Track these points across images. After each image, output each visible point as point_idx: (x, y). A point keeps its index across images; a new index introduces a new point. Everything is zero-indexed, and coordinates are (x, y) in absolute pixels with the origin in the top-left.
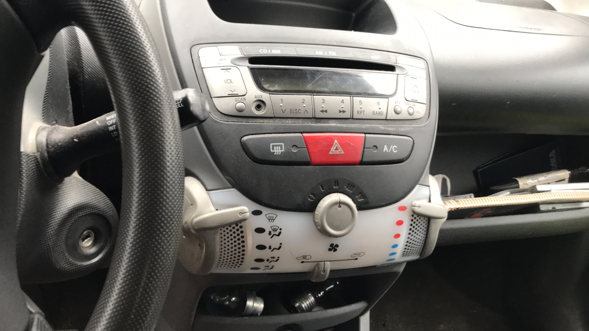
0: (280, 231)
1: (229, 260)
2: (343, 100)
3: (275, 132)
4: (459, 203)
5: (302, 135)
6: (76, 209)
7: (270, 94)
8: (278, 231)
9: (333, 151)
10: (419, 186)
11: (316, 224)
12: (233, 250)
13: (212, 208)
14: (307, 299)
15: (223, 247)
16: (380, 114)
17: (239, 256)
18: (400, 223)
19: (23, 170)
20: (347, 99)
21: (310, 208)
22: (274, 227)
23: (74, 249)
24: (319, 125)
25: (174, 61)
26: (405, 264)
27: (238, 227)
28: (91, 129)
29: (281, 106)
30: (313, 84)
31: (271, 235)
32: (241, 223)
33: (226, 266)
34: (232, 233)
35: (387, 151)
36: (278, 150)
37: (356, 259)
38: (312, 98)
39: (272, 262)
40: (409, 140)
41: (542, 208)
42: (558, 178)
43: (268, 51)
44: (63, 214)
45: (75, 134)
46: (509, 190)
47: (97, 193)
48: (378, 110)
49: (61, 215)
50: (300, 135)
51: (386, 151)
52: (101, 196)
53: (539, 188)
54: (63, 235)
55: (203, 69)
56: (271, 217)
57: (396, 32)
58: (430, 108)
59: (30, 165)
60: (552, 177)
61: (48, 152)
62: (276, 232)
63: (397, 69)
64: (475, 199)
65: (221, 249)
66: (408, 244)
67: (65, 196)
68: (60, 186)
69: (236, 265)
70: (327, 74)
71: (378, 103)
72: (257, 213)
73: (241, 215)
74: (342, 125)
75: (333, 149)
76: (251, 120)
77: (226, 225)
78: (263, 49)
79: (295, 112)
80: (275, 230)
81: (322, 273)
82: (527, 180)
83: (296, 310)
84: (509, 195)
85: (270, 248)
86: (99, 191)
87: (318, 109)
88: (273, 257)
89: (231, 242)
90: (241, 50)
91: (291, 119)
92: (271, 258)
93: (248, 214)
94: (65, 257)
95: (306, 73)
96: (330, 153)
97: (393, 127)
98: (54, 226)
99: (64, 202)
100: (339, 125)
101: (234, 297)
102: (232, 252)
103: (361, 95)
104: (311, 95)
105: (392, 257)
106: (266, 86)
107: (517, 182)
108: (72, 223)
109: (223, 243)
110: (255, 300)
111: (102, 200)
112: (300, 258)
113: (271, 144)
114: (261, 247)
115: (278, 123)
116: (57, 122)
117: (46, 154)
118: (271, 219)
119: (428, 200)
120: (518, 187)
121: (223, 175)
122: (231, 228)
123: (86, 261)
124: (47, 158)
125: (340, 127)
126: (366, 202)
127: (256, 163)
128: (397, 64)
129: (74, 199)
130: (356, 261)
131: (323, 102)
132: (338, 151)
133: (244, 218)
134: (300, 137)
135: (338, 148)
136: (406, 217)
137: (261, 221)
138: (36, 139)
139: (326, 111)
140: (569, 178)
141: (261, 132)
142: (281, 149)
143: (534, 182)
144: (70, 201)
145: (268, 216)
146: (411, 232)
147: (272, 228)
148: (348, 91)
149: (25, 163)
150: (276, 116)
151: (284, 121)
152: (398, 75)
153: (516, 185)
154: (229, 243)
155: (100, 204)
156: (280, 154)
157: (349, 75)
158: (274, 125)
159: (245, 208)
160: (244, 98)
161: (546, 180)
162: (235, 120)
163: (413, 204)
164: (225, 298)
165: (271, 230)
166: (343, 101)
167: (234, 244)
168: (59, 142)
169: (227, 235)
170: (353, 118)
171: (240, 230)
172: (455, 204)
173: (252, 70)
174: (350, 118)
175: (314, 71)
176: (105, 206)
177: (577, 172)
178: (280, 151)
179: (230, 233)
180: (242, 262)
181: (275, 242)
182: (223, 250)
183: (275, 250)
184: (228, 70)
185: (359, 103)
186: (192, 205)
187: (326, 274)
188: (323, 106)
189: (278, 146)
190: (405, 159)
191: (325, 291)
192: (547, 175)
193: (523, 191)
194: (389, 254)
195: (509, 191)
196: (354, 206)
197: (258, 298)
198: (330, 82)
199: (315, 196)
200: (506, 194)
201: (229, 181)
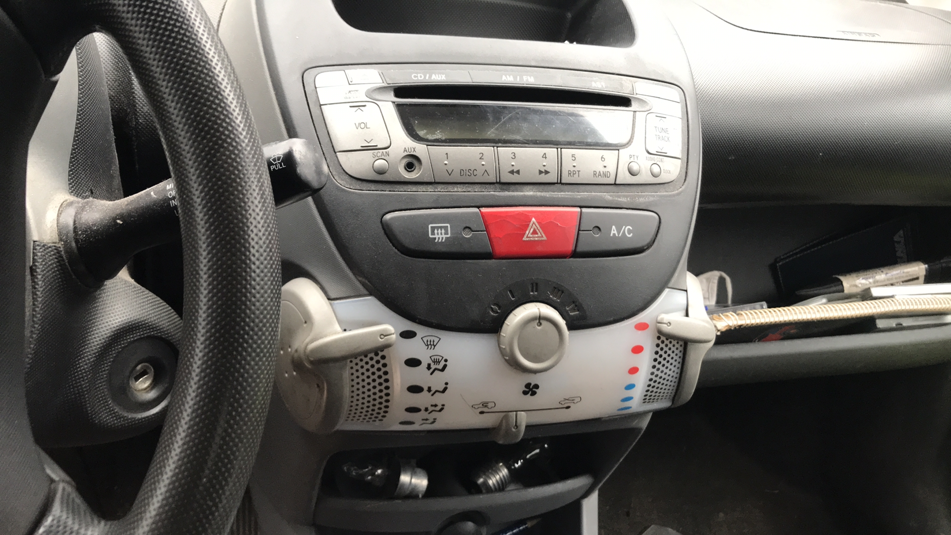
0: (445, 363)
1: (366, 409)
2: (545, 154)
3: (435, 206)
4: (742, 317)
5: (480, 210)
6: (125, 331)
7: (427, 145)
8: (443, 363)
9: (528, 236)
10: (669, 291)
11: (502, 352)
12: (371, 393)
13: (338, 328)
14: (496, 471)
15: (354, 389)
16: (606, 175)
17: (381, 403)
18: (637, 350)
19: (38, 270)
20: (551, 152)
21: (493, 327)
22: (435, 357)
23: (122, 394)
24: (507, 193)
25: (276, 94)
26: (651, 414)
27: (378, 358)
28: (142, 203)
29: (446, 164)
30: (497, 129)
31: (431, 370)
32: (382, 351)
33: (361, 419)
34: (368, 366)
35: (617, 235)
36: (440, 235)
37: (568, 407)
38: (496, 150)
39: (433, 412)
40: (652, 216)
41: (880, 324)
42: (907, 276)
43: (425, 77)
44: (103, 339)
45: (118, 212)
46: (826, 295)
47: (158, 304)
48: (602, 170)
49: (100, 340)
50: (476, 210)
51: (614, 234)
52: (163, 309)
53: (875, 292)
54: (104, 371)
55: (322, 106)
56: (430, 341)
57: (635, 42)
58: (687, 165)
59: (49, 261)
60: (898, 274)
61: (77, 241)
62: (439, 365)
63: (633, 103)
64: (767, 310)
65: (353, 392)
66: (652, 383)
67: (107, 309)
68: (99, 294)
69: (376, 417)
70: (520, 113)
71: (602, 158)
72: (407, 335)
73: (381, 338)
74: (543, 194)
75: (529, 233)
76: (398, 187)
77: (360, 354)
78: (417, 73)
79: (468, 173)
80: (437, 362)
81: (514, 430)
82: (856, 278)
83: (478, 490)
84: (825, 304)
85: (429, 390)
86: (161, 301)
87: (505, 168)
88: (434, 404)
89: (367, 381)
90: (382, 75)
91: (462, 186)
92: (432, 406)
93: (394, 336)
94: (107, 405)
95: (486, 112)
96: (525, 239)
97: (627, 197)
98: (90, 357)
99: (105, 319)
100: (539, 194)
101: (380, 469)
102: (369, 396)
103: (574, 145)
104: (493, 147)
105: (627, 404)
106: (422, 133)
107: (840, 283)
108: (119, 352)
109: (354, 383)
110: (413, 474)
111: (166, 315)
112: (479, 406)
113: (430, 226)
114: (415, 389)
115: (440, 191)
116: (92, 193)
117: (74, 244)
118: (431, 345)
119: (684, 312)
120: (843, 291)
121: (354, 274)
122: (367, 359)
123: (142, 412)
124: (76, 251)
125: (541, 196)
126: (583, 317)
127: (406, 255)
128: (633, 94)
129: (121, 314)
130: (569, 410)
131: (514, 157)
132: (537, 236)
133: (389, 342)
134: (476, 213)
135: (538, 231)
136: (647, 341)
137: (415, 348)
138: (58, 220)
139: (518, 172)
140: (926, 276)
141: (413, 207)
142: (446, 233)
143: (867, 283)
144: (114, 318)
145: (425, 339)
146: (656, 364)
147: (433, 358)
148: (554, 139)
149: (40, 259)
150: (437, 181)
151: (450, 188)
152: (635, 112)
153: (839, 288)
154: (365, 384)
155: (163, 322)
156: (443, 241)
157: (555, 113)
158: (434, 195)
159: (388, 328)
160: (386, 152)
161: (888, 280)
162: (373, 186)
163: (659, 318)
164: (367, 470)
165: (430, 362)
166: (545, 156)
167: (373, 384)
168: (94, 225)
169: (361, 371)
170: (561, 183)
171: (382, 362)
172: (736, 320)
173: (399, 107)
174: (557, 183)
175: (499, 107)
176: (171, 325)
177: (937, 266)
178: (444, 236)
179: (366, 367)
180: (386, 412)
181: (437, 381)
182: (354, 394)
183: (437, 393)
184: (361, 108)
185: (571, 158)
186: (306, 322)
187: (519, 432)
188: (513, 163)
189: (441, 228)
190: (645, 248)
191: (525, 459)
192: (888, 271)
193: (850, 298)
194: (621, 399)
195: (824, 297)
196: (562, 322)
197: (418, 470)
198: (525, 125)
199: (500, 308)
200: (820, 303)
201: (364, 285)
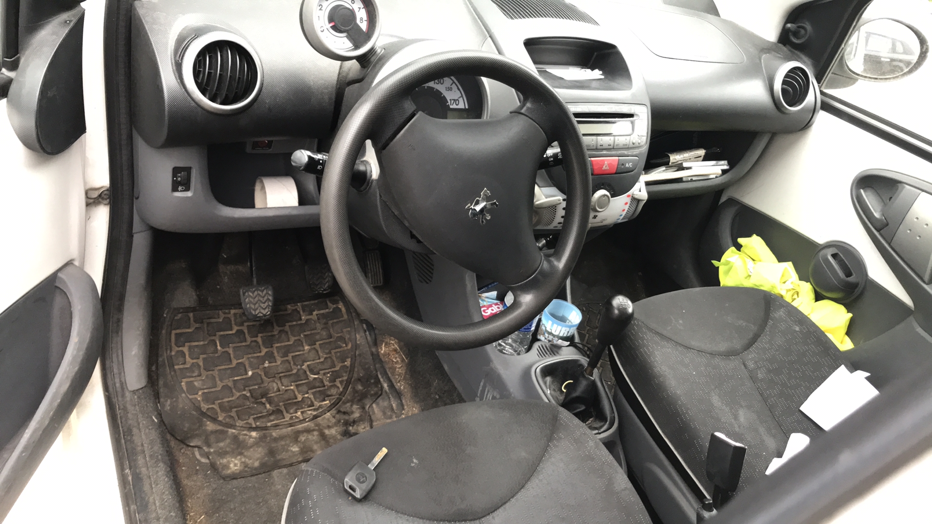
2: (610, 139)
9: (604, 168)
10: (637, 182)
13: (544, 197)
16: (626, 145)
17: (552, 221)
18: (626, 203)
24: (599, 153)
27: (555, 207)
32: (557, 205)
37: (603, 222)
38: (597, 138)
40: (637, 158)
41: (684, 179)
42: (697, 156)
51: (627, 165)
53: (685, 164)
58: (647, 138)
60: (693, 155)
63: (635, 116)
66: (627, 213)
71: (625, 139)
73: (556, 201)
75: (604, 167)
77: (550, 206)
82: (676, 156)
87: (599, 144)
89: (550, 214)
96: (603, 169)
97: (631, 152)
100: (607, 153)
107: (669, 158)
109: (546, 215)
114: (562, 217)
119: (639, 191)
121: (550, 180)
126: (615, 193)
128: (634, 112)
132: (606, 168)
133: (560, 203)
135: (607, 166)
136: (629, 200)
139: (602, 145)
140: (704, 156)
143: (680, 158)
146: (629, 208)
152: (635, 119)
153: (668, 161)
159: (559, 198)
161: (689, 158)
163: (633, 193)
170: (614, 149)
177: (708, 152)
179: (552, 210)
182: (547, 218)
185: (617, 140)
188: (601, 142)
190: (634, 169)
192: (689, 153)
193: (673, 168)
194: (617, 219)
195: (663, 168)
196: (609, 196)
199: (592, 191)
201: (552, 183)
